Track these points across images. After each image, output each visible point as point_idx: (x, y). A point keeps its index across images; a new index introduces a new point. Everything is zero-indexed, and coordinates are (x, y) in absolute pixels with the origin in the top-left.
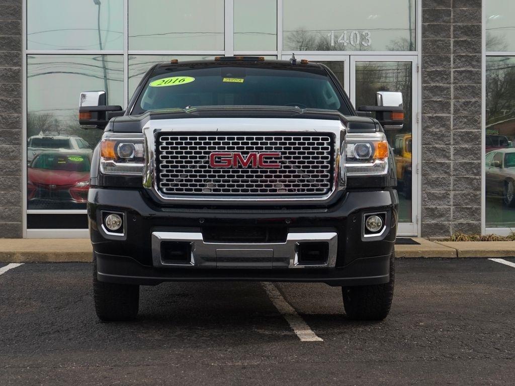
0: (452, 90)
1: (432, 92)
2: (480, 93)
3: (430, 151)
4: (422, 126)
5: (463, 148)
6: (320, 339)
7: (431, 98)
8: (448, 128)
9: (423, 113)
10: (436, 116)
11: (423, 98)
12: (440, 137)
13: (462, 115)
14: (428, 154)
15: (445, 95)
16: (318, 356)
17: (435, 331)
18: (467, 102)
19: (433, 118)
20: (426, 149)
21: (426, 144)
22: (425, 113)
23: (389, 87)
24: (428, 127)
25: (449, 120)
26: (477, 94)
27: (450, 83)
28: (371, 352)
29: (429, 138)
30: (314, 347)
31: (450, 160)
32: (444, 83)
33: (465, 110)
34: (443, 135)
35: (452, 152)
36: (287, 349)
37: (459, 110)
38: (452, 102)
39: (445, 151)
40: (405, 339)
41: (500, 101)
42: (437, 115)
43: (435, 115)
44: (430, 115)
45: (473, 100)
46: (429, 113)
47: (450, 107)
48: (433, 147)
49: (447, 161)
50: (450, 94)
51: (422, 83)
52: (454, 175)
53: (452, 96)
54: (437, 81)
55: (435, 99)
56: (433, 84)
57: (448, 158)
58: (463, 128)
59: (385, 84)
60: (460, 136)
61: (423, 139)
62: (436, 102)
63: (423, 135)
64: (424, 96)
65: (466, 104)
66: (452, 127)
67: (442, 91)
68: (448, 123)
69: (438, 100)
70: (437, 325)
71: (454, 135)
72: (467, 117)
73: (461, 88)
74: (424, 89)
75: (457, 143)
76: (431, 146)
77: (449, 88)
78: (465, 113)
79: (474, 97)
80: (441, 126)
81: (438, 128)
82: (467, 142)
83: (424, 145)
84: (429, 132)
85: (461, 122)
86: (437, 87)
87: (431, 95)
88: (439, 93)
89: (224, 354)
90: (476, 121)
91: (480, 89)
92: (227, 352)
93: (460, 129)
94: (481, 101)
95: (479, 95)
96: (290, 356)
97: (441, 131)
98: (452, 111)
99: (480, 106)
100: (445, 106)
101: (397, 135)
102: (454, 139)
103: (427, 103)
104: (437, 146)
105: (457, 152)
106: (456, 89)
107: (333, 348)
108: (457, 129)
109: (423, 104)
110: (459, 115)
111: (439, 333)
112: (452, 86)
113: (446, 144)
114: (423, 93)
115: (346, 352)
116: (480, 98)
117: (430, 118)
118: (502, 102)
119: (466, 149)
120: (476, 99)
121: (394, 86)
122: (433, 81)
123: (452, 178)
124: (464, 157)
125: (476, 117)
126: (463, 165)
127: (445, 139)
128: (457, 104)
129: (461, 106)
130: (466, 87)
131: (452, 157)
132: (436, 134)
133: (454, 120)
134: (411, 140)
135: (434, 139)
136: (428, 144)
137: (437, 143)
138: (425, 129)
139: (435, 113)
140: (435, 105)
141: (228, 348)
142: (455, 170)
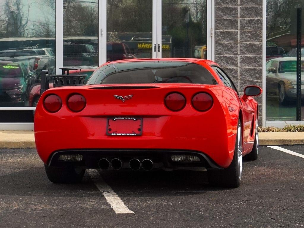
0: (239, 10)
1: (223, 12)
2: (262, 12)
3: (222, 60)
4: (215, 39)
5: (248, 57)
6: (132, 212)
7: (222, 17)
8: (236, 41)
9: (216, 29)
10: (226, 32)
11: (215, 17)
12: (230, 48)
13: (247, 30)
14: (220, 62)
15: (233, 14)
16: (130, 225)
17: (224, 204)
18: (251, 20)
19: (223, 32)
20: (218, 58)
21: (218, 54)
22: (218, 29)
23: (189, 8)
24: (220, 40)
25: (237, 34)
26: (259, 14)
27: (238, 5)
28: (172, 222)
29: (221, 49)
30: (126, 218)
31: (237, 67)
32: (233, 5)
33: (249, 26)
34: (232, 47)
35: (239, 60)
36: (104, 220)
37: (245, 26)
38: (239, 20)
39: (233, 59)
40: (200, 211)
41: (278, 19)
42: (227, 30)
43: (225, 30)
44: (222, 30)
45: (256, 18)
46: (221, 29)
47: (237, 24)
48: (224, 57)
49: (235, 68)
50: (237, 14)
51: (215, 5)
52: (241, 79)
53: (239, 16)
54: (227, 3)
55: (225, 17)
56: (223, 6)
57: (236, 65)
58: (248, 41)
59: (187, 5)
60: (245, 47)
61: (216, 50)
62: (226, 20)
63: (216, 46)
64: (217, 15)
65: (251, 21)
66: (239, 41)
67: (231, 11)
68: (236, 37)
69: (228, 18)
70: (225, 200)
71: (241, 46)
72: (251, 32)
73: (247, 9)
74: (217, 9)
75: (243, 53)
76: (222, 56)
77: (237, 9)
78: (249, 29)
79: (257, 16)
80: (230, 39)
81: (228, 41)
82: (251, 52)
83: (217, 54)
84: (221, 44)
85: (246, 36)
86: (226, 8)
87: (222, 14)
88: (228, 12)
89: (53, 224)
90: (258, 35)
91: (261, 10)
92: (56, 223)
93: (245, 41)
94: (262, 20)
95: (260, 14)
96: (107, 225)
97: (230, 44)
98: (239, 28)
99: (261, 23)
100: (233, 23)
101: (196, 47)
102: (241, 50)
103: (218, 20)
104: (227, 55)
105: (243, 61)
106: (242, 9)
107: (141, 219)
108: (243, 42)
109: (216, 22)
110: (245, 30)
111: (227, 206)
112: (239, 7)
113: (234, 54)
114: (216, 13)
115: (152, 222)
116: (262, 17)
117: (221, 33)
118: (280, 20)
119: (250, 58)
120: (259, 18)
121: (194, 6)
122: (224, 3)
123: (239, 82)
124: (249, 64)
125: (258, 33)
126: (247, 70)
127: (233, 50)
128: (243, 22)
129: (246, 23)
130: (250, 8)
131: (239, 65)
132: (226, 46)
133: (241, 34)
134: (207, 51)
135: (225, 50)
136: (221, 54)
137: (227, 53)
138: (217, 42)
139: (226, 29)
140: (226, 23)
141: (57, 220)
142: (242, 75)
